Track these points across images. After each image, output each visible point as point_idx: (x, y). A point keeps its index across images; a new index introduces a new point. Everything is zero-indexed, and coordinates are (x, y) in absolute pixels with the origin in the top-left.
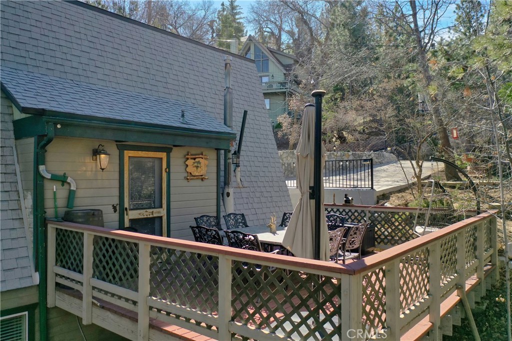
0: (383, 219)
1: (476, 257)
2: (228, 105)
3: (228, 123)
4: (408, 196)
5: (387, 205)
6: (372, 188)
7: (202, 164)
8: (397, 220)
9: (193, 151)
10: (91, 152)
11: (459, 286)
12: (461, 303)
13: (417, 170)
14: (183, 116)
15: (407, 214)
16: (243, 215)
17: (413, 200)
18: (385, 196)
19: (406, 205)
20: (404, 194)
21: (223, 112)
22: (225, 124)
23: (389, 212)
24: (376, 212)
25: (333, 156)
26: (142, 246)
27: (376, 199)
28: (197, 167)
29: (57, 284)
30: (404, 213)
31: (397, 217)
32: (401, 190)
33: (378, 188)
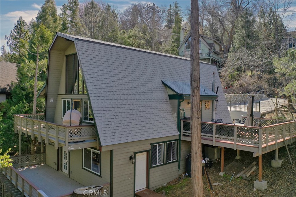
0: (264, 122)
1: (290, 132)
2: (214, 86)
3: (214, 91)
4: (272, 115)
5: (265, 118)
6: (259, 112)
7: (209, 105)
8: (268, 123)
9: (207, 101)
10: (187, 103)
11: (284, 138)
12: (283, 141)
13: (276, 106)
14: (204, 91)
15: (272, 121)
16: (221, 120)
17: (274, 116)
18: (264, 115)
19: (272, 118)
20: (271, 114)
21: (212, 88)
22: (213, 91)
23: (265, 120)
24: (261, 120)
25: (240, 96)
26: (214, 125)
27: (260, 116)
28: (208, 105)
29: (183, 135)
30: (270, 121)
31: (268, 122)
32: (270, 112)
33: (262, 112)
